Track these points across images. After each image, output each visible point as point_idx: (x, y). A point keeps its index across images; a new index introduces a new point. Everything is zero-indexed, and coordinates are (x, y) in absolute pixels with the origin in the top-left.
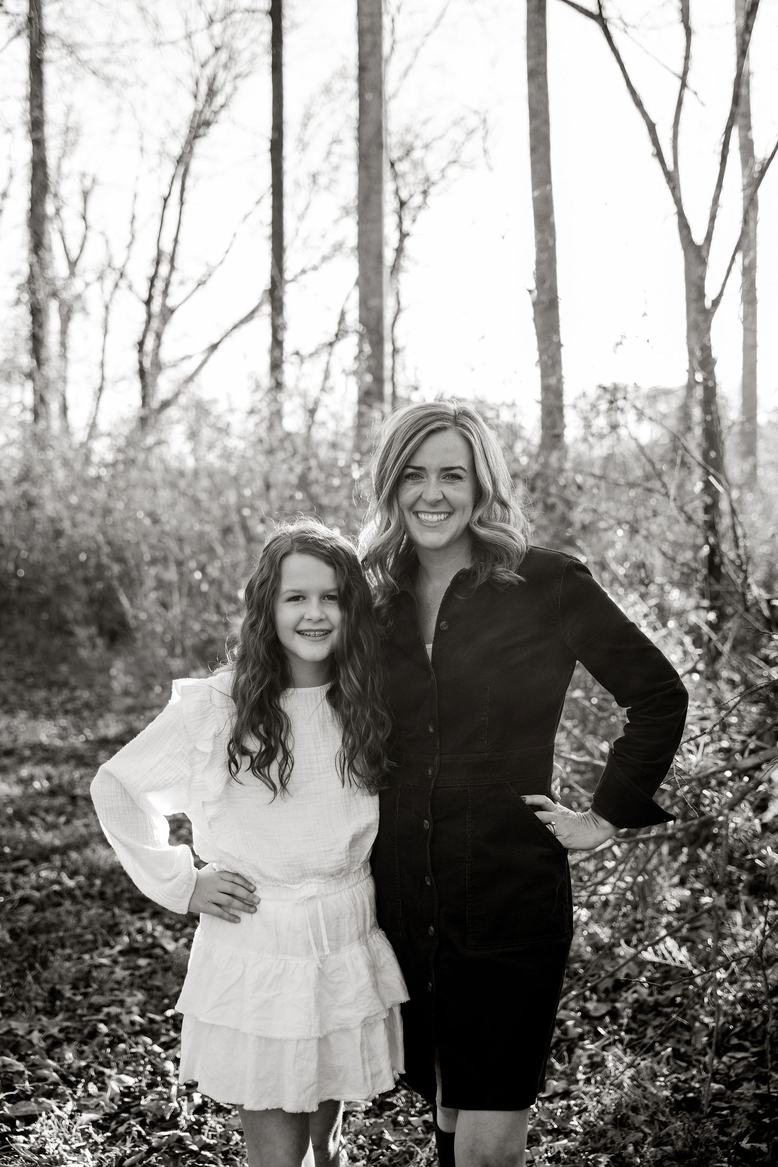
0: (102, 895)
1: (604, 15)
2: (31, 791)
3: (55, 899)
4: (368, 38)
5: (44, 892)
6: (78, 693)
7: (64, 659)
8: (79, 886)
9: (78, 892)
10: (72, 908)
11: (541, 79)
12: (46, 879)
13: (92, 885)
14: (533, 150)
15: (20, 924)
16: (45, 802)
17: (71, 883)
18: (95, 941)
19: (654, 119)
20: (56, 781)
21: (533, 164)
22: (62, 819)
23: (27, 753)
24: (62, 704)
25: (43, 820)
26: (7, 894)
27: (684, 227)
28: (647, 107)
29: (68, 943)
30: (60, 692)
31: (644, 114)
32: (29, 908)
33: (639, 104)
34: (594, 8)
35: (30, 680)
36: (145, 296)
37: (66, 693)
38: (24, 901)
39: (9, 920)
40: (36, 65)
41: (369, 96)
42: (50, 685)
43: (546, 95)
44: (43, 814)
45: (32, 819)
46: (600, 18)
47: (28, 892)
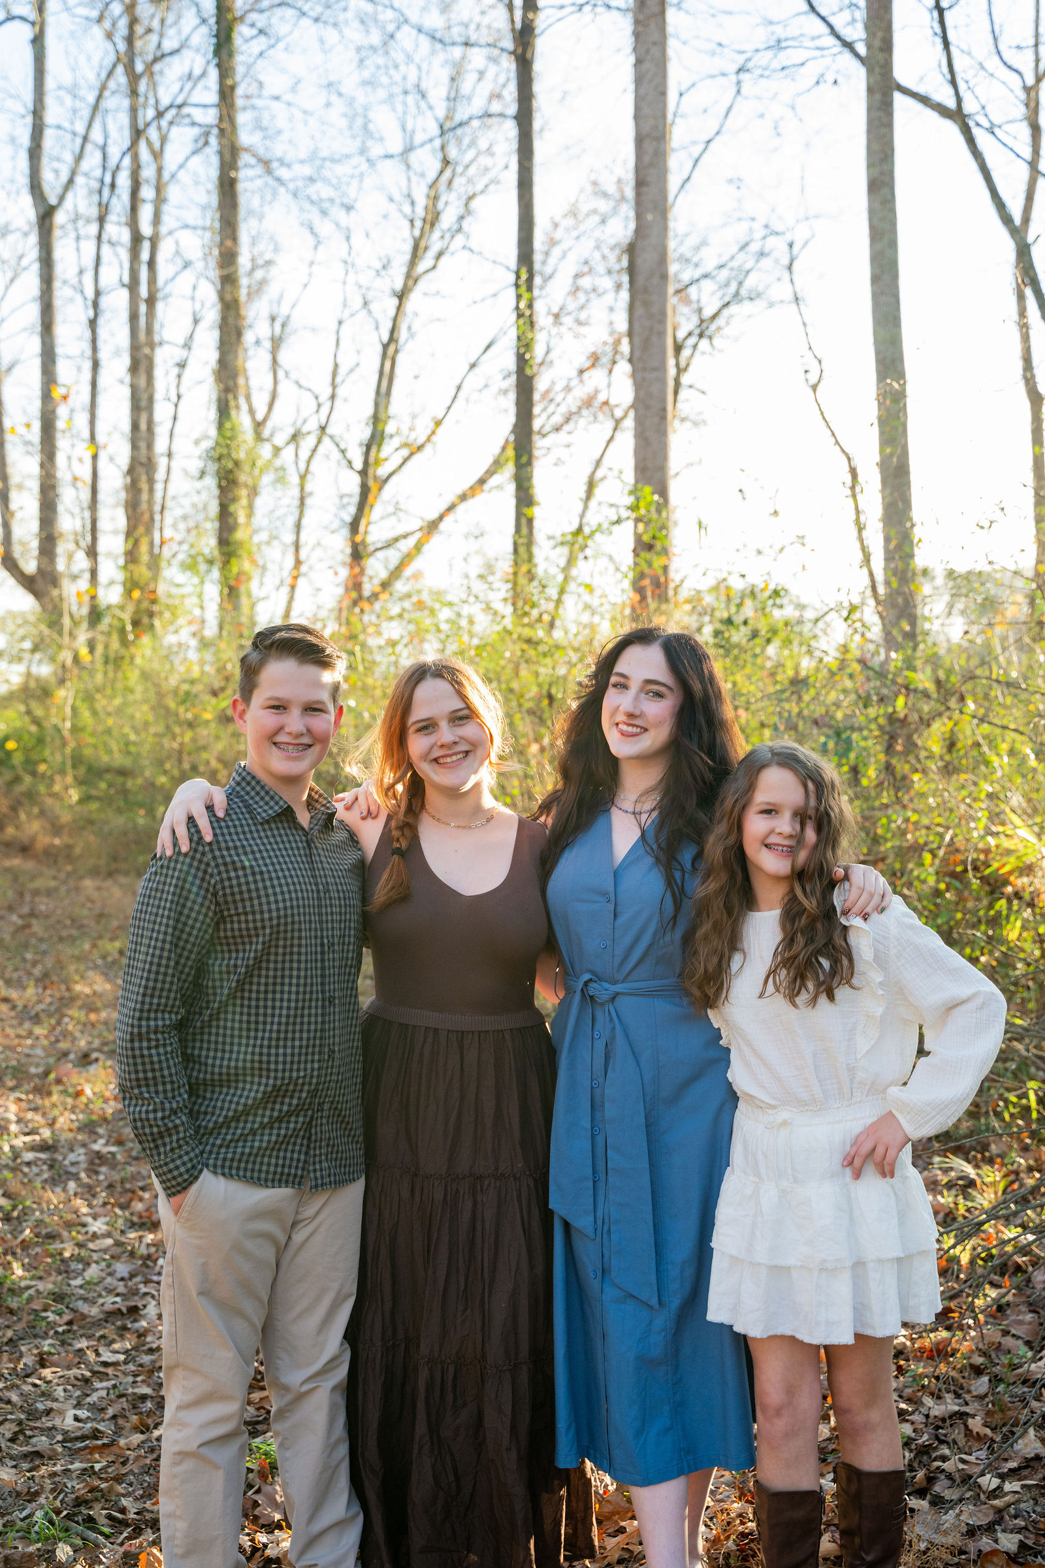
4: (649, 146)
11: (886, 190)
14: (875, 279)
21: (875, 296)
36: (358, 464)
41: (650, 217)
43: (893, 211)
46: (959, 117)
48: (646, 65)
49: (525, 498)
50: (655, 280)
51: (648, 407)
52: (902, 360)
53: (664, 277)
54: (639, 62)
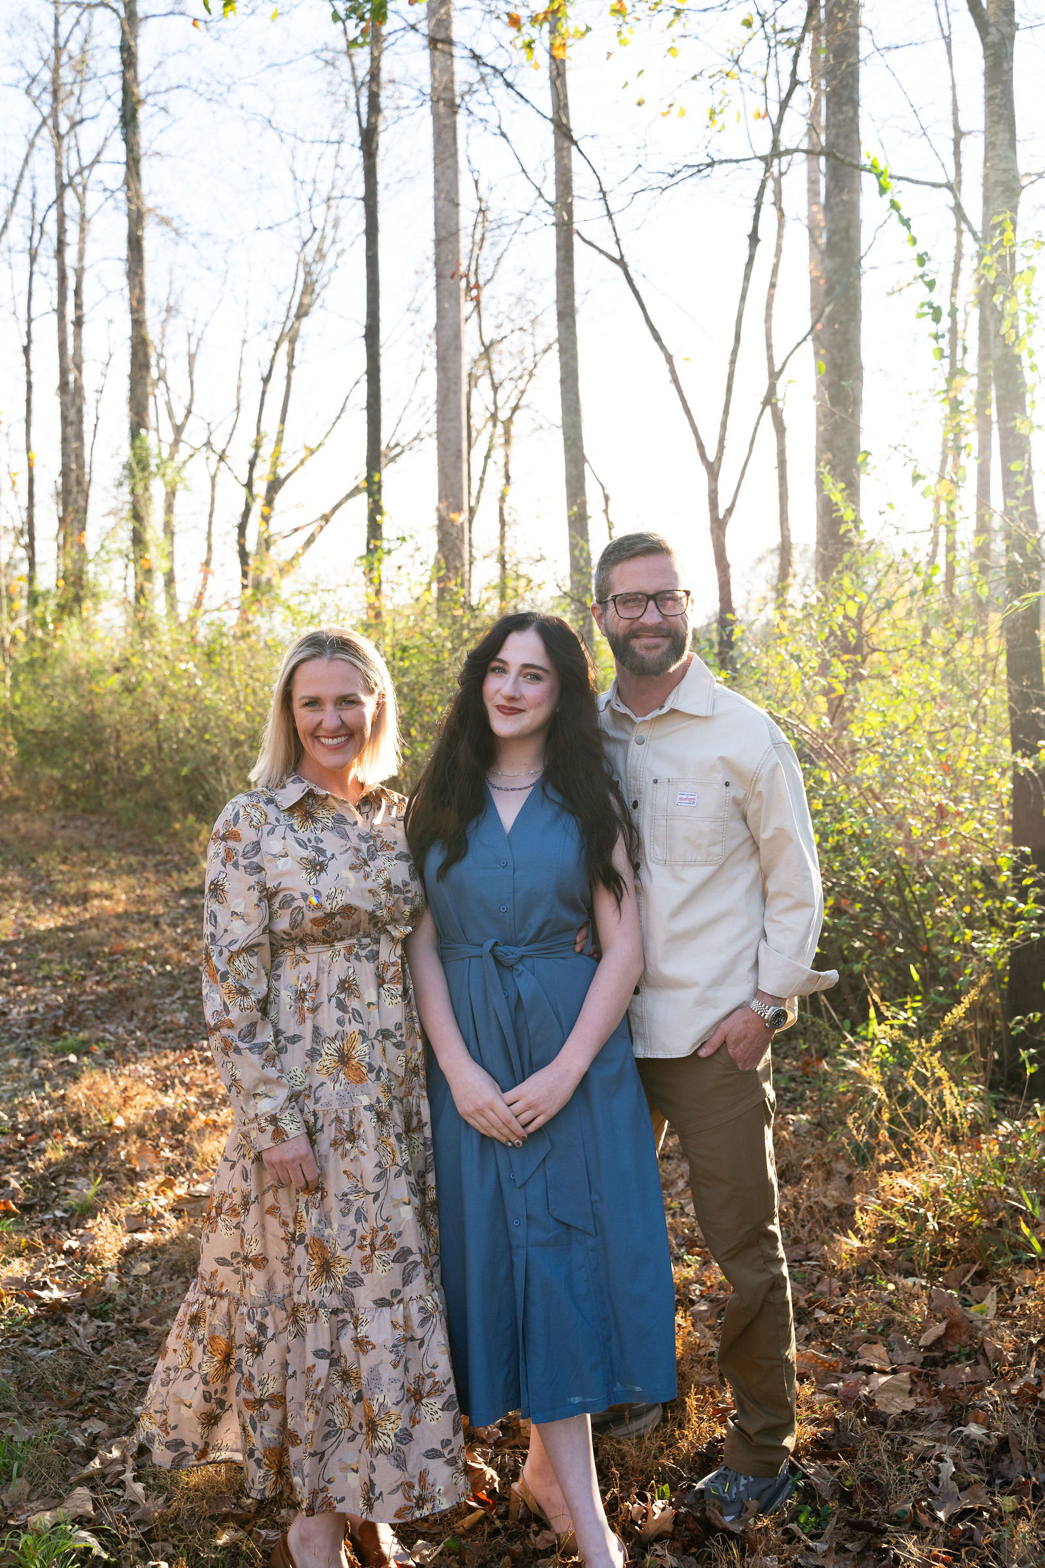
1: (626, 259)
19: (671, 350)
21: (563, 394)
27: (700, 446)
28: (664, 342)
31: (662, 347)
33: (657, 338)
34: (618, 257)
36: (245, 481)
40: (135, 244)
43: (574, 334)
46: (621, 262)
48: (443, 184)
49: (375, 509)
50: (451, 351)
51: (446, 449)
52: (580, 439)
53: (458, 349)
54: (437, 182)
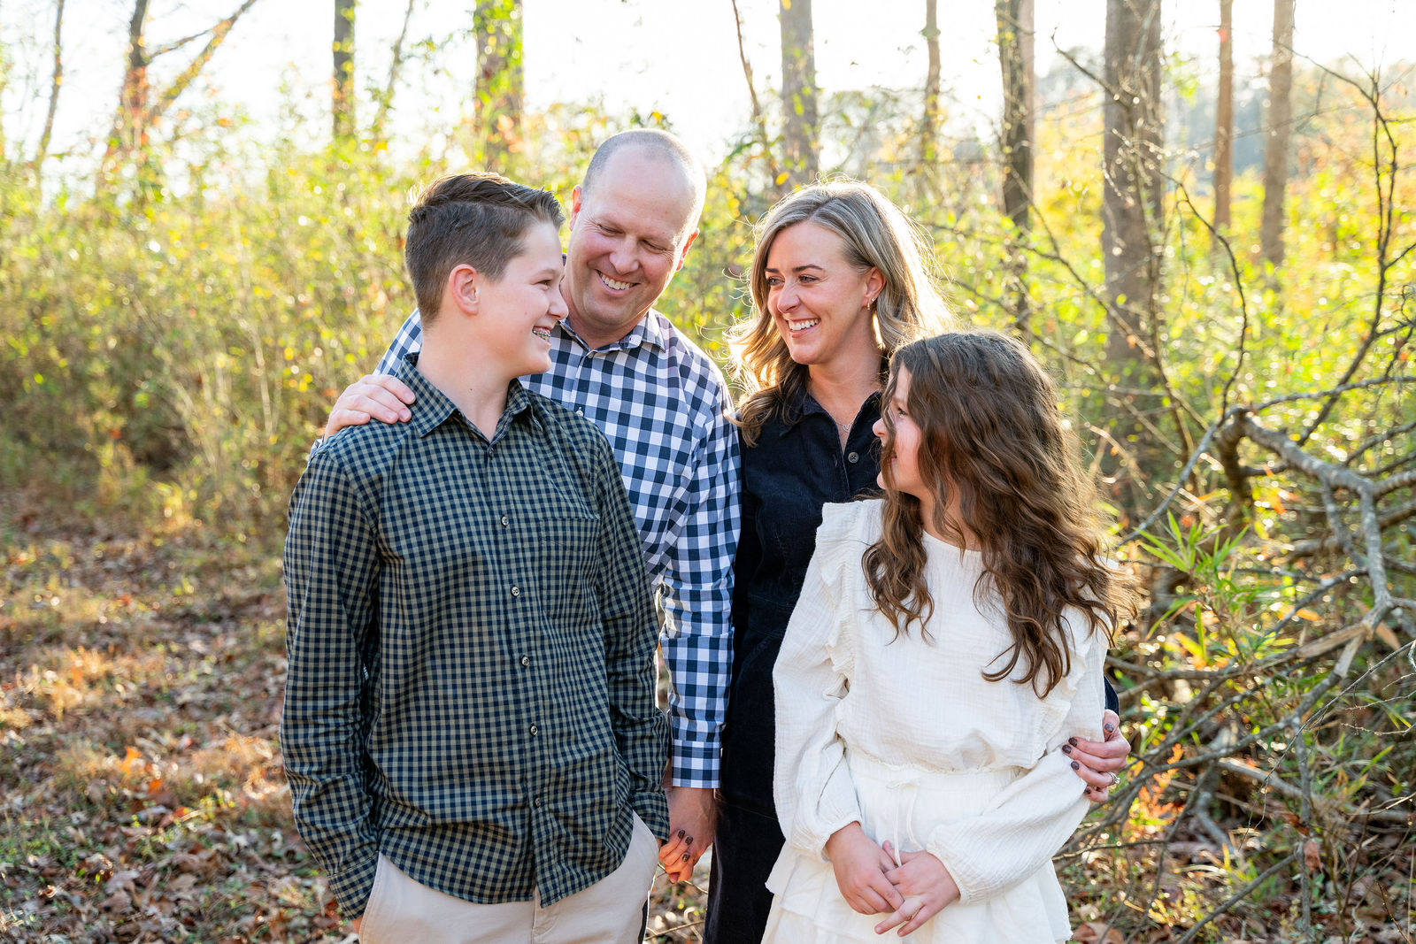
0: (291, 853)
2: (113, 699)
3: (226, 865)
5: (204, 855)
6: (118, 544)
7: (77, 495)
8: (254, 845)
9: (251, 852)
10: (252, 877)
12: (201, 835)
13: (271, 841)
15: (184, 905)
16: (147, 715)
17: (242, 840)
18: (312, 927)
20: (143, 681)
22: (186, 741)
23: (83, 638)
24: (101, 560)
25: (156, 741)
26: (148, 859)
29: (274, 933)
30: (87, 545)
32: (187, 880)
35: (35, 526)
37: (98, 548)
38: (178, 869)
39: (161, 899)
42: (67, 532)
44: (154, 734)
45: (141, 741)
47: (182, 856)
